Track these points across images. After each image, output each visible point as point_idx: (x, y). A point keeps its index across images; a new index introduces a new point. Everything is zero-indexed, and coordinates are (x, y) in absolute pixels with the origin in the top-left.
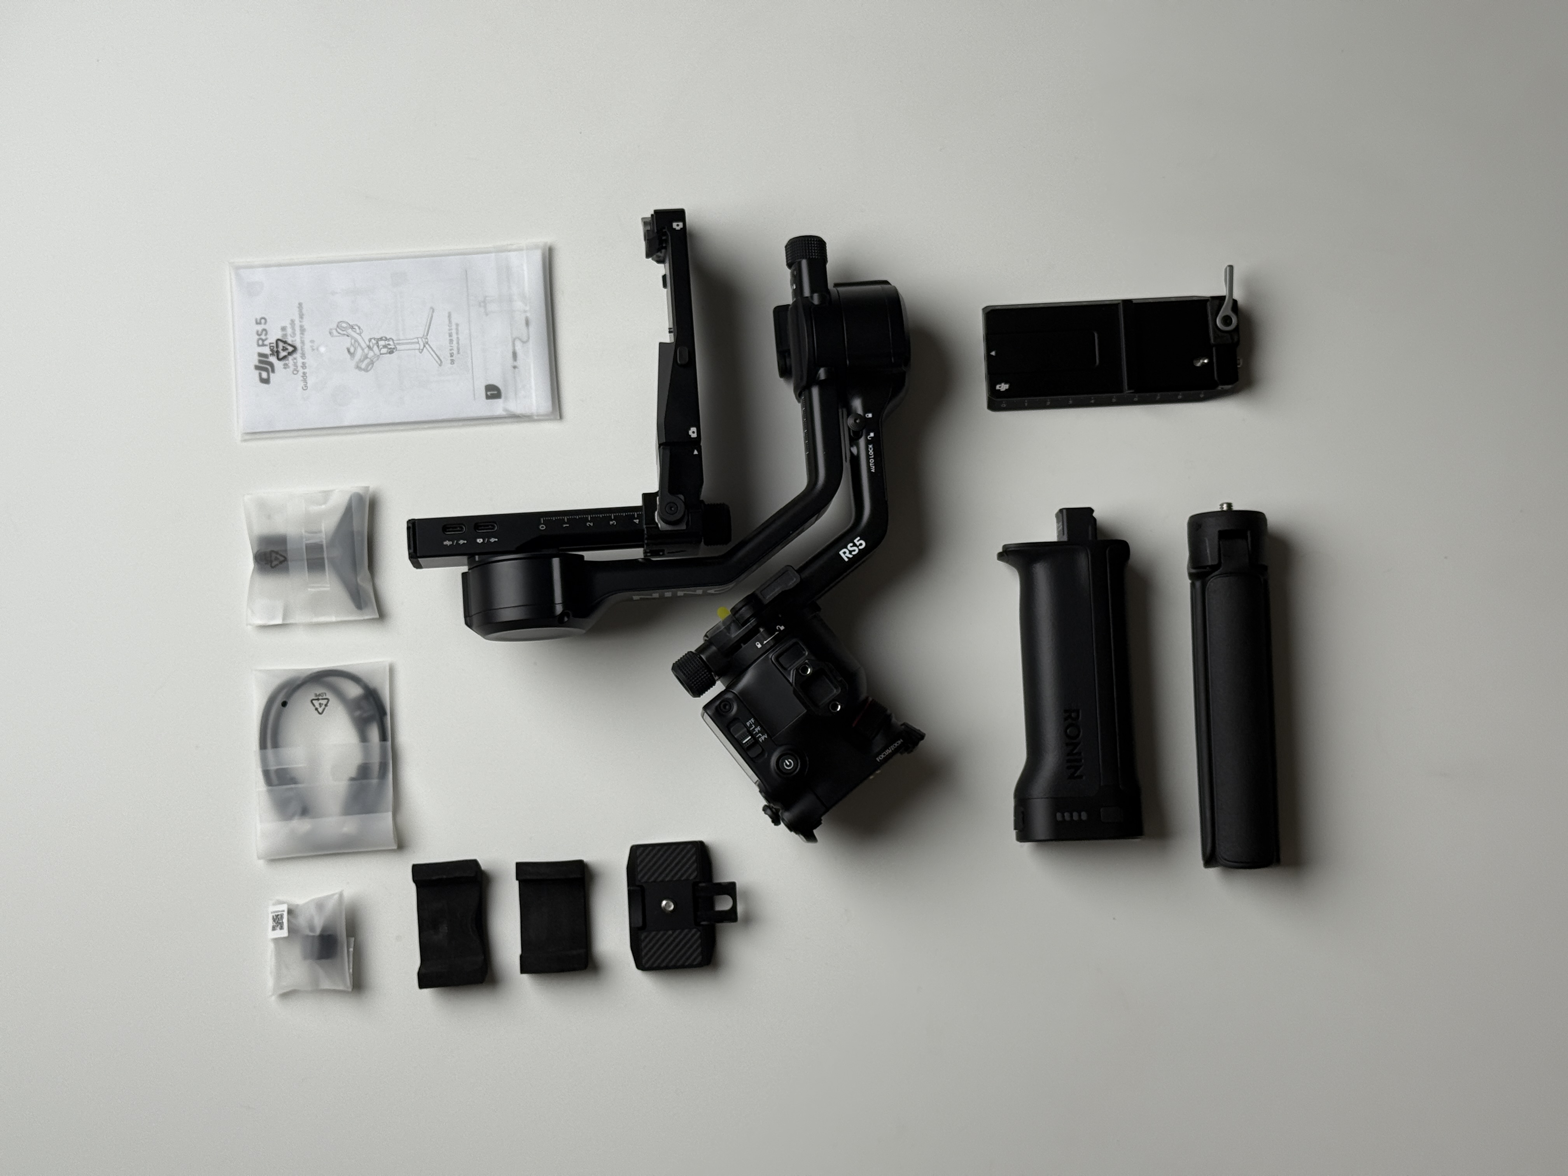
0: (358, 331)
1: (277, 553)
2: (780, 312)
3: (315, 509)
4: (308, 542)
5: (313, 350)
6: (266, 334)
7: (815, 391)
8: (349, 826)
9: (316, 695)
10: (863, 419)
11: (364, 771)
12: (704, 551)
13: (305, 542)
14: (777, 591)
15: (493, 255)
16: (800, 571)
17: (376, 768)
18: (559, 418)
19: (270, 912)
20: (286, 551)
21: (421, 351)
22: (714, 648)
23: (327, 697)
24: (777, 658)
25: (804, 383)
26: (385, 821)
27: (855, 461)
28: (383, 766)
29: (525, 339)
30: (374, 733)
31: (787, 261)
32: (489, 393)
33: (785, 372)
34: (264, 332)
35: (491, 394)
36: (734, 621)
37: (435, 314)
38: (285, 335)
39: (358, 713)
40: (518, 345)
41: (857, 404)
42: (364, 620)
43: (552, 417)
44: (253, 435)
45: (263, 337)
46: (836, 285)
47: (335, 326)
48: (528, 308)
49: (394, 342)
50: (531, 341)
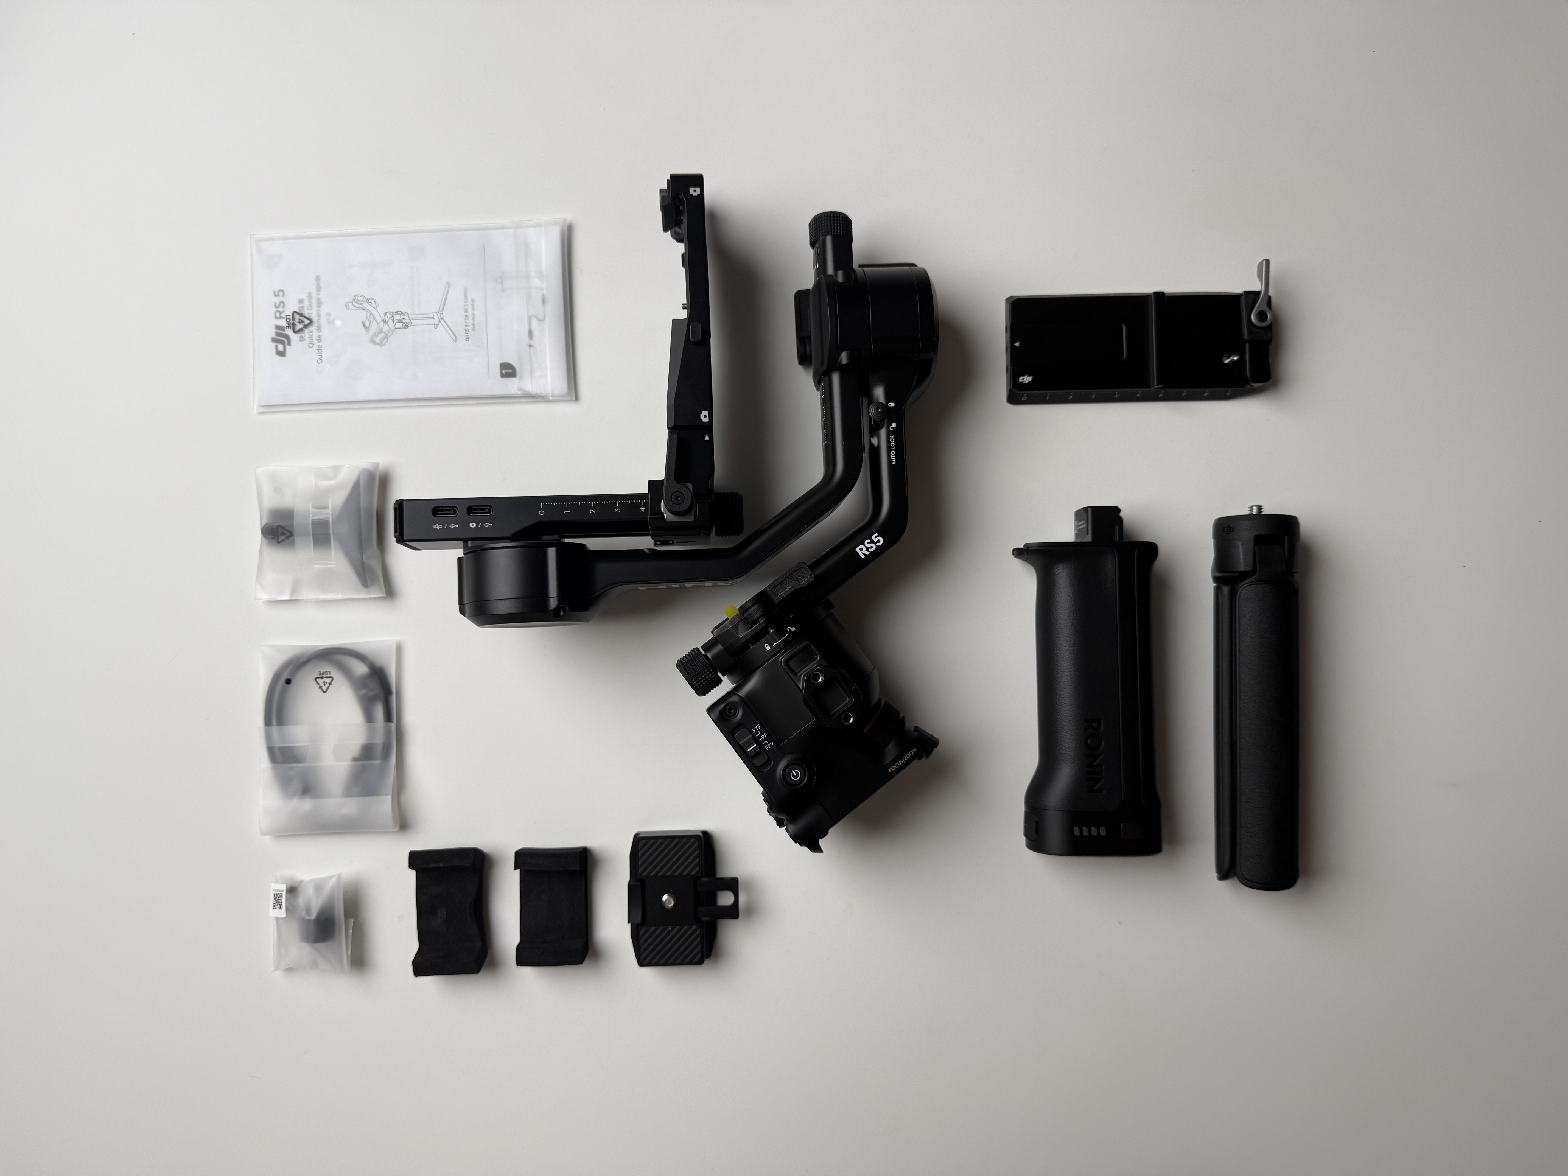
0: (374, 305)
1: (283, 528)
2: (801, 296)
3: (324, 484)
4: (315, 518)
5: (329, 323)
6: (283, 307)
7: (836, 378)
8: (350, 807)
9: (320, 674)
10: (885, 407)
11: (367, 752)
12: (714, 542)
13: (311, 518)
14: (789, 588)
15: (511, 231)
16: (813, 567)
17: (379, 749)
18: (574, 399)
19: (272, 890)
20: (292, 526)
21: (435, 326)
22: (719, 647)
23: (330, 676)
24: (787, 662)
25: (825, 367)
26: (385, 804)
27: (875, 452)
28: (387, 747)
29: (541, 317)
30: (379, 712)
31: (810, 240)
32: (503, 371)
33: (804, 359)
34: (282, 305)
35: (505, 372)
36: (742, 620)
37: (450, 290)
38: (302, 308)
39: (363, 692)
40: (534, 322)
41: (879, 393)
42: (371, 599)
43: (567, 398)
44: (269, 408)
45: (281, 309)
46: (861, 266)
47: (350, 299)
48: (544, 286)
49: (409, 317)
50: (547, 322)
